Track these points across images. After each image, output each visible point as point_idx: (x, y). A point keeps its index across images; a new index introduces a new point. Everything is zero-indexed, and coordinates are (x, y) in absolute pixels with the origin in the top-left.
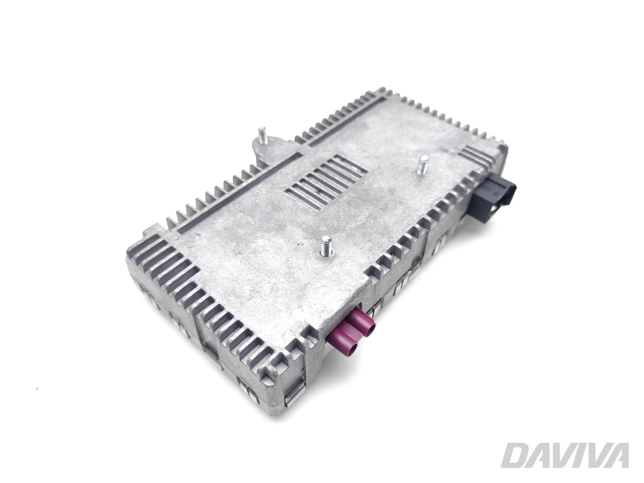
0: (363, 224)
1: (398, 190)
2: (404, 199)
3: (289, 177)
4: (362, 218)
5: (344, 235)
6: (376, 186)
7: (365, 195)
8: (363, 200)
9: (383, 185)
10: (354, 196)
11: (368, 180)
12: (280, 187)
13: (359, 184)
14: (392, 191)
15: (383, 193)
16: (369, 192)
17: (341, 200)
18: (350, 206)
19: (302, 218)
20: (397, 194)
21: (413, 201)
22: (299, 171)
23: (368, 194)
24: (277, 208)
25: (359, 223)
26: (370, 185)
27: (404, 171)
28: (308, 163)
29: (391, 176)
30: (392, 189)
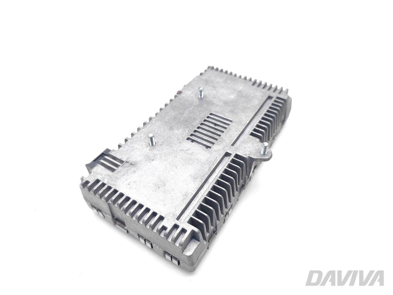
0: (185, 110)
1: (168, 130)
2: (164, 125)
3: (234, 129)
4: (187, 112)
5: (194, 104)
6: (181, 131)
7: (186, 124)
8: (188, 122)
9: (176, 131)
10: (193, 123)
11: (187, 134)
12: (236, 122)
13: (191, 130)
14: (171, 128)
15: (176, 126)
16: (184, 127)
17: (200, 120)
18: (194, 118)
19: (217, 109)
20: (168, 127)
21: (159, 125)
22: (229, 134)
23: (185, 125)
24: (232, 112)
25: (188, 110)
26: (184, 130)
27: (164, 143)
28: (226, 140)
29: (172, 138)
30: (171, 130)
